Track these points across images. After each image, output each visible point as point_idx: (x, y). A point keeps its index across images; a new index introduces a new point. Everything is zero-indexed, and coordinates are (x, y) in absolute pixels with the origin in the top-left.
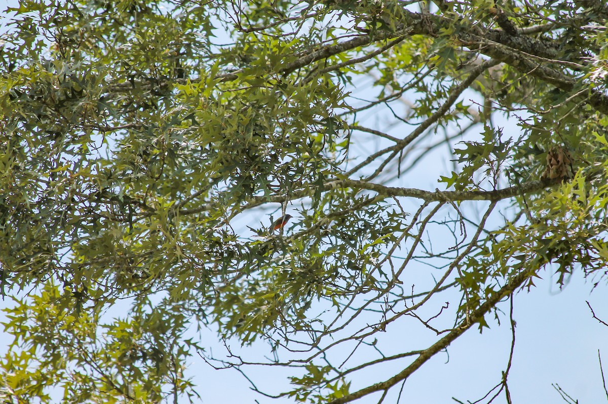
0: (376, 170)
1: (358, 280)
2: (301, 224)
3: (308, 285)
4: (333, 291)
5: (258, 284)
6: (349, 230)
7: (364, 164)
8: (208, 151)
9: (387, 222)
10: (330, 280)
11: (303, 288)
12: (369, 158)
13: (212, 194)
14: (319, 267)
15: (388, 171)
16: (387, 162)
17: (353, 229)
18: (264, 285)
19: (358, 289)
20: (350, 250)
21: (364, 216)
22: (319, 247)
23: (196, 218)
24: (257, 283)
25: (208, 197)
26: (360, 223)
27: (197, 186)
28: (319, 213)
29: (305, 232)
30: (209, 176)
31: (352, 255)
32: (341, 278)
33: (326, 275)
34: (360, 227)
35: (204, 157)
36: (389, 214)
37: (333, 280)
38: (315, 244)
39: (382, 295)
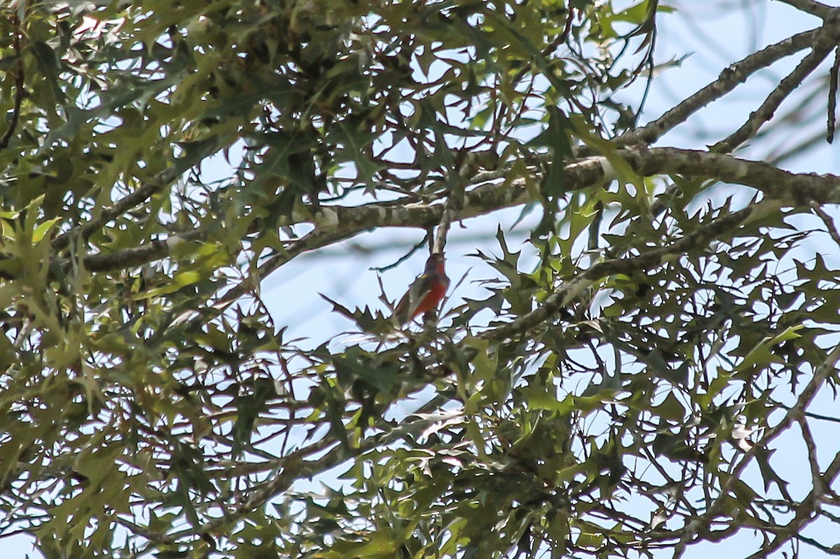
0: (753, 115)
1: (695, 495)
2: (494, 303)
3: (520, 514)
4: (606, 533)
5: (342, 510)
6: (663, 324)
7: (709, 94)
8: (167, 52)
9: (794, 296)
10: (596, 494)
11: (501, 525)
12: (727, 72)
13: (183, 199)
14: (558, 450)
15: (794, 118)
16: (788, 85)
17: (677, 318)
18: (364, 511)
19: (694, 523)
20: (663, 389)
21: (718, 272)
22: (557, 381)
23: (131, 281)
24: (338, 504)
25: (169, 210)
26: (702, 296)
27: (132, 172)
28: (557, 266)
29: (509, 331)
30: (171, 137)
31: (671, 408)
32: (634, 489)
33: (580, 478)
34: (700, 311)
35: (151, 72)
36: (801, 269)
37: (607, 494)
38: (543, 372)
39: (776, 545)
